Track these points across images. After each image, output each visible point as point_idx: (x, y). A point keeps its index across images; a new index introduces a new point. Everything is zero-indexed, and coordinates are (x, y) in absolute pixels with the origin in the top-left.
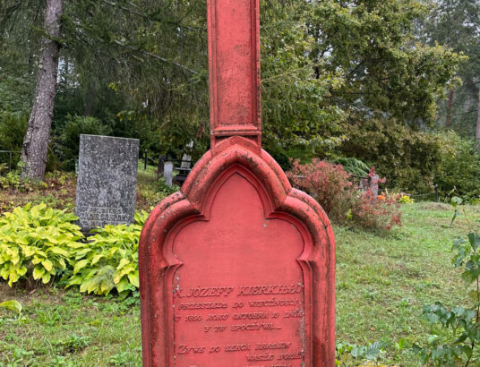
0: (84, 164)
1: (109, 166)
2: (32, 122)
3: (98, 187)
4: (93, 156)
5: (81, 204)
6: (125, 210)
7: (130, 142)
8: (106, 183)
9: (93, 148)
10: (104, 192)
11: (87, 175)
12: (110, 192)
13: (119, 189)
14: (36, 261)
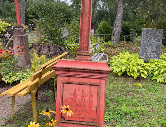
0: (143, 38)
1: (152, 39)
2: (116, 25)
3: (148, 46)
4: (147, 36)
5: (142, 52)
6: (157, 54)
7: (160, 30)
8: (151, 45)
9: (147, 33)
10: (150, 48)
11: (144, 42)
12: (152, 48)
13: (155, 47)
14: (141, 71)
